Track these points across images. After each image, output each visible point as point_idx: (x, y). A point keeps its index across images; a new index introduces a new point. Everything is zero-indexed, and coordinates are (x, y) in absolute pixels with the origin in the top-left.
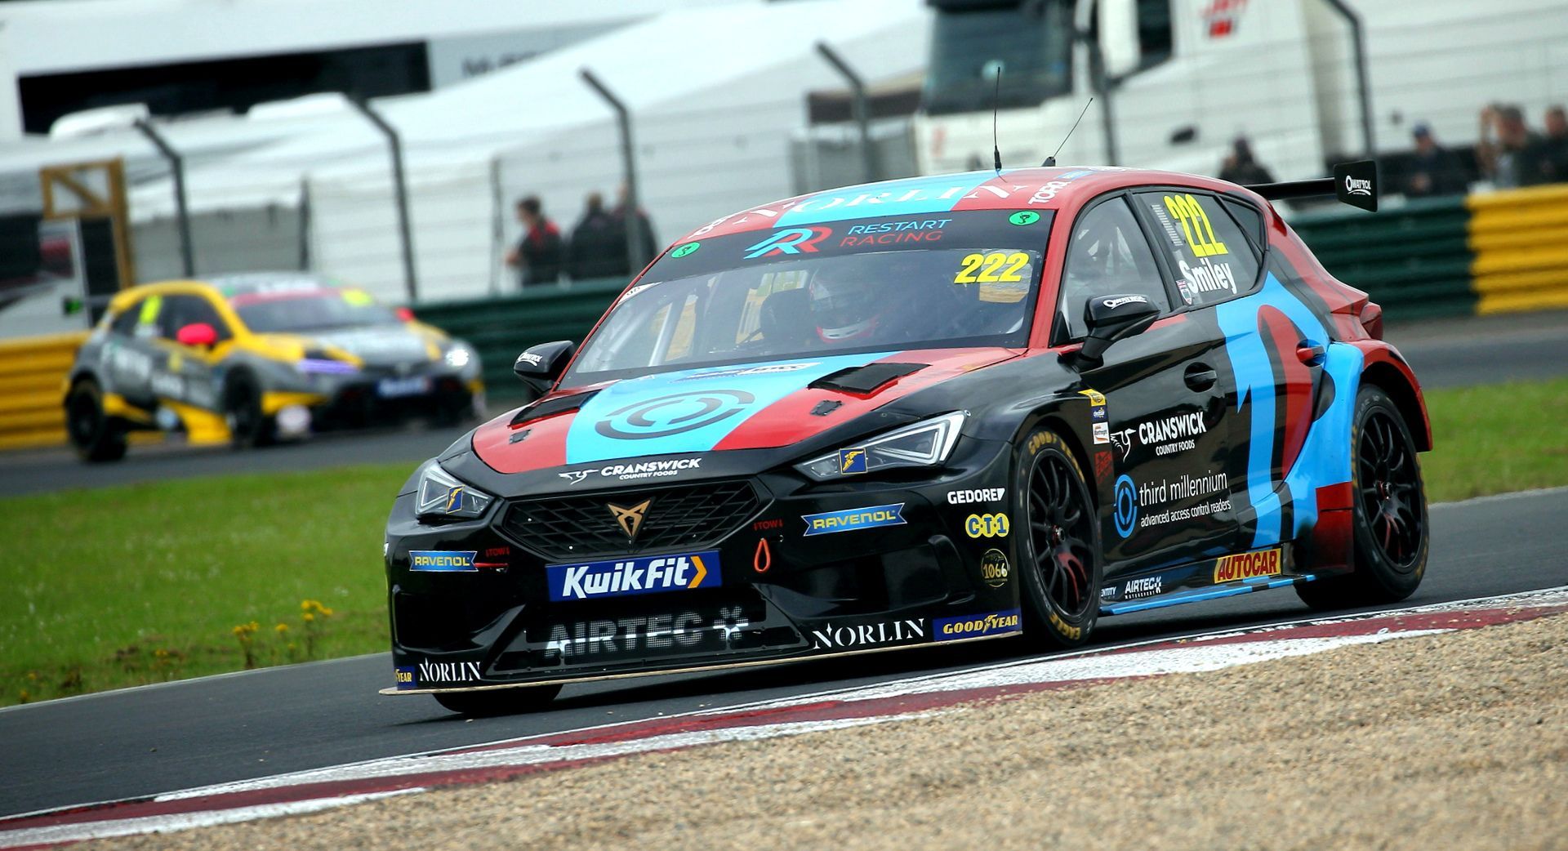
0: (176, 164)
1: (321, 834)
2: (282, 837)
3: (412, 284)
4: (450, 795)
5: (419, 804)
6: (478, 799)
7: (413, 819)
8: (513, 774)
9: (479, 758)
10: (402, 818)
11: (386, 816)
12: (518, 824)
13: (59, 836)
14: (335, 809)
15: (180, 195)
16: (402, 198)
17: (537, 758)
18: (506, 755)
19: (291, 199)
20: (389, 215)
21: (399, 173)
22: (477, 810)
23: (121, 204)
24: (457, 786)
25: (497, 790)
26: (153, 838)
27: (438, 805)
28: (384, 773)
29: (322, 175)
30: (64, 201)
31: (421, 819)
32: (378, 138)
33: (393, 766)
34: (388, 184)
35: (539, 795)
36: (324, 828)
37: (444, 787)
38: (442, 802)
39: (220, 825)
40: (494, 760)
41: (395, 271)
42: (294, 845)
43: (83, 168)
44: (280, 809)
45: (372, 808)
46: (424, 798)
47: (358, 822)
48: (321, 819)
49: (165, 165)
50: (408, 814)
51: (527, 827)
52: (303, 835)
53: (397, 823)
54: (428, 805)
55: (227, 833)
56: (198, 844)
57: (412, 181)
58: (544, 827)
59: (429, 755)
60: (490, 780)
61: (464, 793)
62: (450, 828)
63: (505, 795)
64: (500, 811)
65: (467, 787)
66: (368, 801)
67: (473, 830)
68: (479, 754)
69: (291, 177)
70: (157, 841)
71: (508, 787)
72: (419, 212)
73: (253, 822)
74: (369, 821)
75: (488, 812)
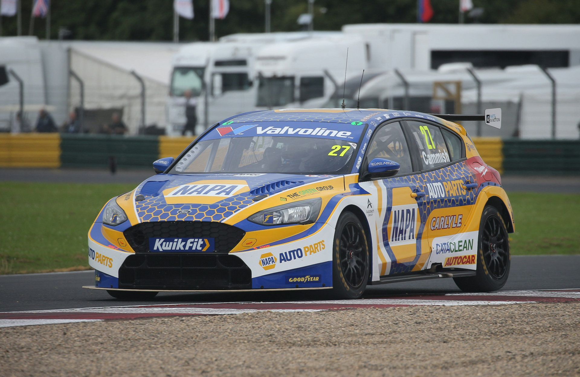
0: (479, 84)
1: (499, 313)
2: (486, 312)
3: (554, 132)
4: (544, 305)
5: (533, 307)
6: (554, 308)
7: (531, 312)
8: (567, 301)
9: (556, 294)
10: (527, 311)
11: (522, 309)
12: (567, 317)
13: (412, 303)
14: (505, 305)
15: (479, 95)
16: (554, 103)
17: (576, 296)
18: (565, 294)
19: (516, 100)
20: (549, 108)
21: (554, 94)
22: (553, 311)
23: (459, 96)
24: (547, 302)
25: (561, 305)
26: (443, 307)
27: (540, 308)
28: (523, 295)
29: (528, 92)
30: (441, 93)
31: (534, 312)
32: (547, 81)
33: (526, 293)
34: (549, 98)
35: (575, 309)
36: (500, 311)
37: (543, 302)
38: (541, 307)
39: (465, 306)
40: (561, 295)
41: (549, 128)
42: (489, 315)
43: (448, 83)
44: (486, 303)
45: (517, 306)
46: (535, 305)
47: (512, 310)
48: (499, 308)
49: (475, 84)
50: (529, 310)
51: (569, 319)
52: (493, 312)
53: (525, 312)
54: (536, 307)
55: (467, 309)
56: (458, 311)
57: (559, 97)
58: (575, 319)
59: (539, 291)
60: (559, 302)
61: (549, 305)
62: (543, 316)
63: (563, 307)
64: (561, 313)
65: (550, 303)
66: (516, 304)
67: (552, 318)
68: (556, 292)
69: (517, 92)
70: (444, 309)
71: (565, 305)
72: (559, 108)
73: (477, 306)
74: (516, 310)
75: (557, 312)
